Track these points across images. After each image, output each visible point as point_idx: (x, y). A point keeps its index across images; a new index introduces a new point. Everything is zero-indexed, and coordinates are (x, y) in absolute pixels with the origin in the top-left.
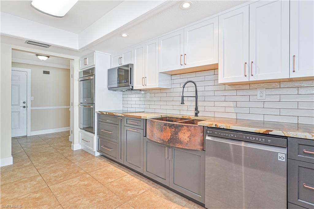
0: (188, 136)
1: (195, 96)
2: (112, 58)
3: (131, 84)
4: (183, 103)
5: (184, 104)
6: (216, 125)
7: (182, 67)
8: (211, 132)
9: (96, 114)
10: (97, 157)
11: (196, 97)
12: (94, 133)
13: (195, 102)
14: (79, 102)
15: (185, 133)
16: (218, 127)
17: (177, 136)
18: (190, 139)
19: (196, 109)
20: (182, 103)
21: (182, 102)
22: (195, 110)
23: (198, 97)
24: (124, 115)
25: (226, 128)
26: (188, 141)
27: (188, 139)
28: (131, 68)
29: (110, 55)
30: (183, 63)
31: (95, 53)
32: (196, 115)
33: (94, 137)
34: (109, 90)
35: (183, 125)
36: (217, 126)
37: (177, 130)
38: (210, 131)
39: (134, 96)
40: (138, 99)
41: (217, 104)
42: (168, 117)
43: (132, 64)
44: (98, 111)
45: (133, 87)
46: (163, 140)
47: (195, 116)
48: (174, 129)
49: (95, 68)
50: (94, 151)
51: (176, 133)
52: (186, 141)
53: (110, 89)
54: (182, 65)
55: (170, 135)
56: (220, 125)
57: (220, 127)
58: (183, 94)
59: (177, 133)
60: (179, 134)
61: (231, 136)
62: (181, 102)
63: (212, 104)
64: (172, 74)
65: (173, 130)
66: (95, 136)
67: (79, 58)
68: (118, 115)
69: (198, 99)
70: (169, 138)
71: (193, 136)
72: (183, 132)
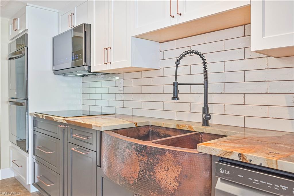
0: (176, 177)
1: (202, 82)
2: (61, 16)
3: (85, 61)
4: (177, 97)
5: (178, 99)
6: (240, 155)
7: (174, 22)
8: (228, 173)
9: (30, 117)
10: (33, 194)
11: (206, 85)
12: (27, 152)
13: (203, 95)
14: (9, 97)
15: (168, 169)
16: (244, 161)
17: (151, 173)
18: (180, 183)
19: (205, 110)
20: (173, 99)
21: (174, 95)
22: (204, 113)
23: (209, 84)
24: (67, 121)
25: (267, 166)
26: (176, 187)
27: (174, 184)
28: (85, 32)
29: (58, 11)
30: (174, 13)
31: (27, 7)
32: (206, 122)
33: (27, 158)
34: (55, 74)
35: (163, 150)
36: (243, 158)
37: (153, 161)
38: (224, 168)
39: (98, 84)
40: (105, 90)
41: (249, 99)
42: (152, 126)
43: (87, 24)
44: (33, 112)
45: (90, 67)
46: (125, 181)
47: (203, 125)
48: (146, 157)
49: (27, 34)
50: (27, 184)
51: (150, 168)
52: (171, 188)
53: (56, 72)
54: (173, 17)
55: (138, 170)
56: (251, 155)
57: (252, 163)
58: (176, 80)
59: (152, 168)
60: (157, 171)
61: (280, 188)
62: (172, 96)
63: (239, 99)
64: (161, 40)
65: (145, 159)
66: (28, 156)
67: (9, 20)
68: (59, 121)
69: (209, 89)
70: (135, 177)
71: (186, 176)
72: (163, 165)
